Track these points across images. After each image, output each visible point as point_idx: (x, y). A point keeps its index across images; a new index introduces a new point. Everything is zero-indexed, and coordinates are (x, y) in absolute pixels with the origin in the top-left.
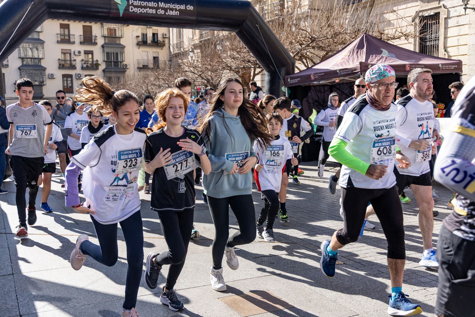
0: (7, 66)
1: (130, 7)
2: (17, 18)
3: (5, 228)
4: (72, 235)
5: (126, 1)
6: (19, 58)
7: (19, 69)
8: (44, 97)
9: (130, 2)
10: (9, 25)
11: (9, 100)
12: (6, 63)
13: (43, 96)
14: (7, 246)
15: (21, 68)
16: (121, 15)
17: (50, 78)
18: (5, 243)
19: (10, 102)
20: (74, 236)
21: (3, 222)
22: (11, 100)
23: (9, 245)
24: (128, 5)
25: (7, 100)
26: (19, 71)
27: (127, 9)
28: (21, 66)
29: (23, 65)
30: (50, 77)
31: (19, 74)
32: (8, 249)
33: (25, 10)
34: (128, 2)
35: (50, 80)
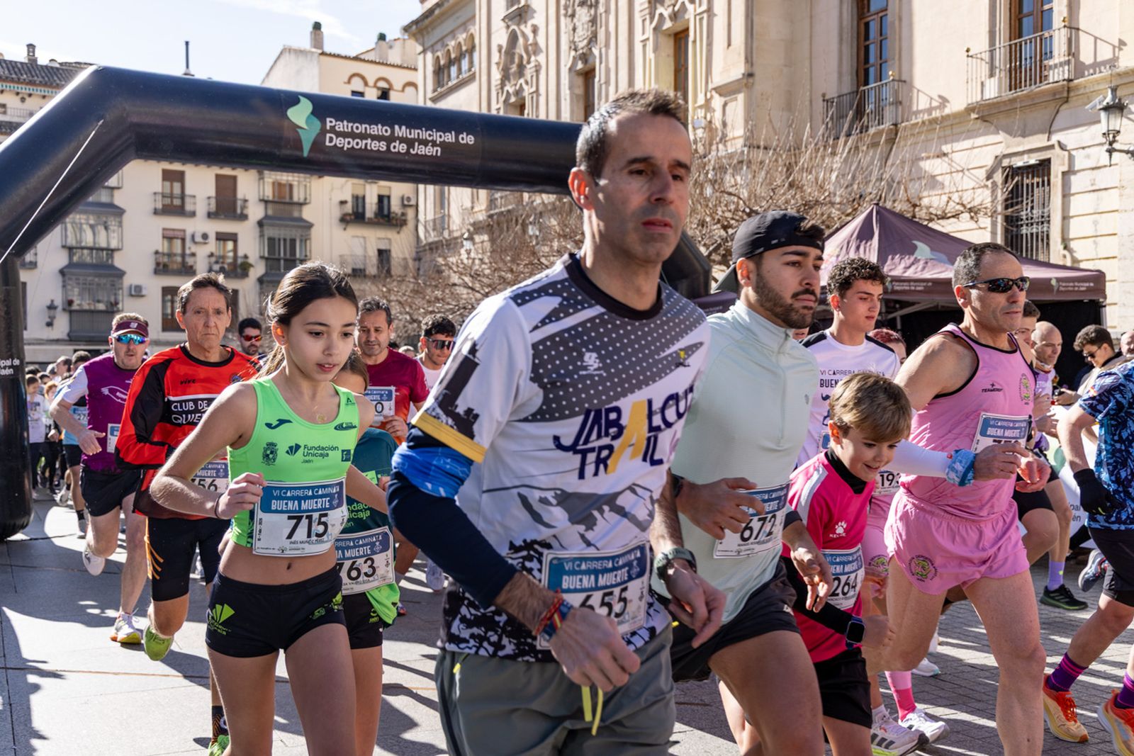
0: (33, 265)
1: (328, 135)
2: (62, 155)
5: (319, 122)
6: (64, 247)
7: (62, 272)
9: (328, 125)
10: (45, 170)
11: (33, 344)
12: (32, 260)
15: (65, 270)
16: (306, 154)
17: (132, 295)
19: (34, 350)
22: (40, 344)
23: (11, 697)
24: (323, 132)
25: (29, 344)
26: (60, 278)
27: (319, 140)
28: (66, 267)
29: (71, 265)
30: (133, 293)
31: (60, 284)
33: (80, 139)
34: (324, 123)
35: (132, 299)
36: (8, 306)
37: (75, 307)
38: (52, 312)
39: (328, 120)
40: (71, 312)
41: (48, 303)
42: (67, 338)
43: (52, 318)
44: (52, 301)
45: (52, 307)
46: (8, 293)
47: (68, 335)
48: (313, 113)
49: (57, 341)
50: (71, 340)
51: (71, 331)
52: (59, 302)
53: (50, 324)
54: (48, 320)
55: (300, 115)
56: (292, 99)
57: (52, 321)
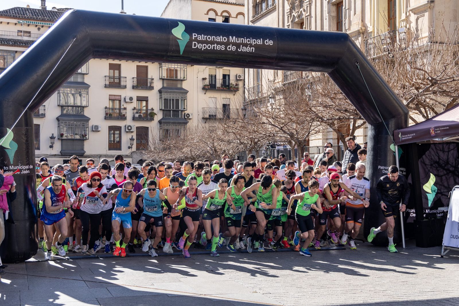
0: (43, 116)
1: (193, 42)
2: (55, 57)
5: (188, 36)
6: (58, 106)
7: (58, 119)
8: (86, 154)
9: (194, 36)
10: (47, 65)
12: (43, 113)
13: (84, 153)
15: (59, 118)
16: (181, 53)
17: (93, 131)
24: (191, 41)
26: (57, 122)
27: (189, 45)
28: (59, 116)
29: (62, 115)
30: (94, 130)
31: (57, 126)
33: (65, 48)
34: (191, 36)
35: (93, 133)
36: (27, 137)
37: (64, 138)
38: (52, 140)
39: (193, 34)
40: (62, 140)
41: (51, 136)
42: (60, 154)
43: (53, 143)
44: (53, 134)
45: (52, 138)
46: (27, 131)
47: (61, 152)
48: (185, 31)
49: (55, 155)
50: (62, 155)
51: (62, 150)
52: (56, 135)
53: (51, 147)
54: (50, 144)
55: (178, 32)
56: (174, 23)
57: (53, 145)
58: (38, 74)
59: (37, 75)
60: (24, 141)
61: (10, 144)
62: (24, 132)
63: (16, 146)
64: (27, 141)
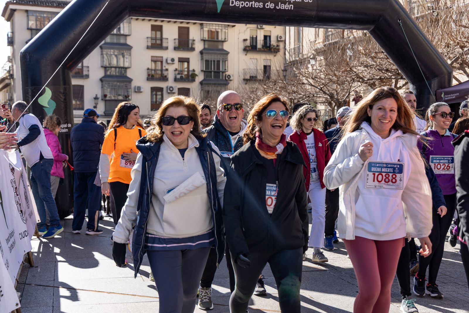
0: (87, 76)
3: (54, 280)
4: (133, 295)
6: (102, 67)
7: (101, 80)
12: (87, 74)
14: (51, 304)
15: (103, 79)
16: (219, 11)
17: (136, 92)
18: (51, 299)
20: (136, 297)
21: (53, 271)
23: (54, 303)
26: (100, 83)
27: (226, 3)
28: (103, 77)
29: (106, 76)
30: (136, 90)
31: (100, 86)
32: (52, 308)
35: (135, 94)
36: (65, 96)
37: (108, 98)
38: (96, 101)
40: (106, 101)
41: (95, 96)
42: (103, 114)
43: (96, 104)
44: (96, 95)
45: (96, 98)
46: (65, 89)
47: (104, 113)
51: (106, 110)
52: (99, 96)
53: (95, 107)
54: (95, 105)
57: (96, 105)
58: (75, 32)
59: (74, 34)
60: (62, 100)
61: (49, 103)
62: (62, 91)
63: (54, 105)
64: (65, 99)
